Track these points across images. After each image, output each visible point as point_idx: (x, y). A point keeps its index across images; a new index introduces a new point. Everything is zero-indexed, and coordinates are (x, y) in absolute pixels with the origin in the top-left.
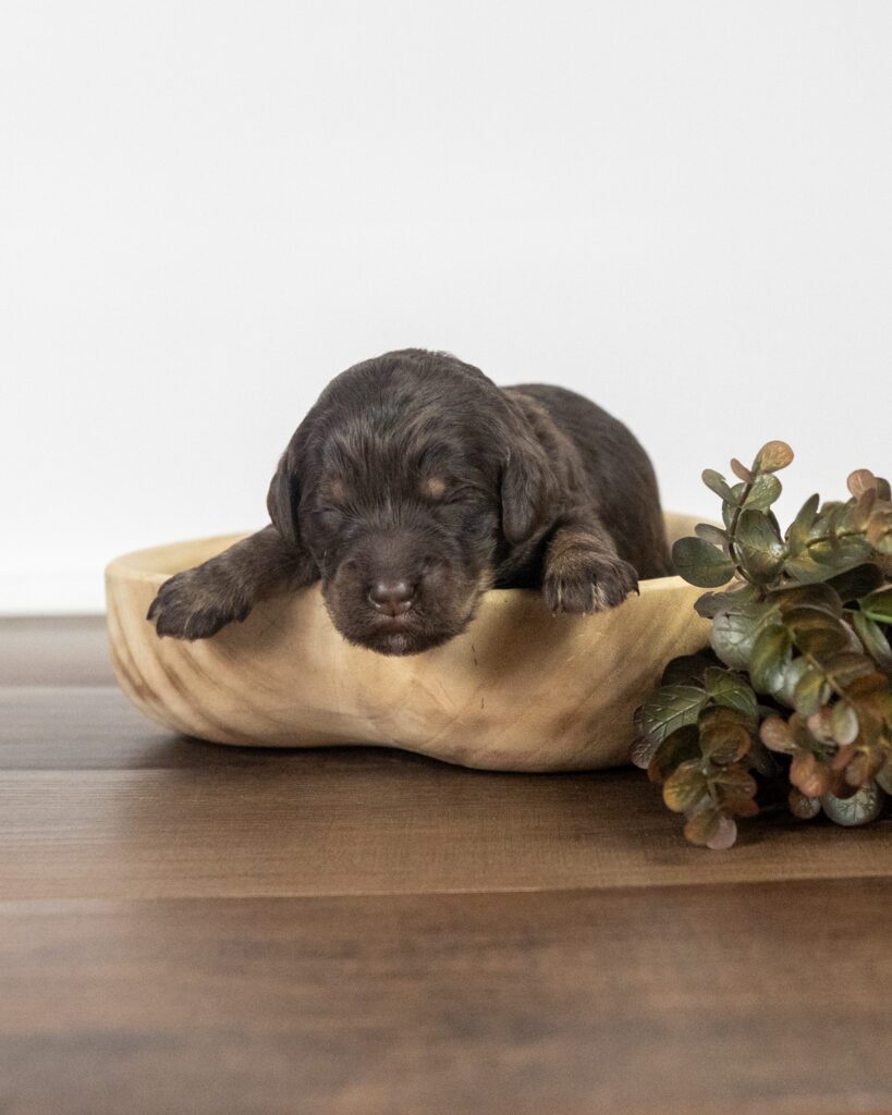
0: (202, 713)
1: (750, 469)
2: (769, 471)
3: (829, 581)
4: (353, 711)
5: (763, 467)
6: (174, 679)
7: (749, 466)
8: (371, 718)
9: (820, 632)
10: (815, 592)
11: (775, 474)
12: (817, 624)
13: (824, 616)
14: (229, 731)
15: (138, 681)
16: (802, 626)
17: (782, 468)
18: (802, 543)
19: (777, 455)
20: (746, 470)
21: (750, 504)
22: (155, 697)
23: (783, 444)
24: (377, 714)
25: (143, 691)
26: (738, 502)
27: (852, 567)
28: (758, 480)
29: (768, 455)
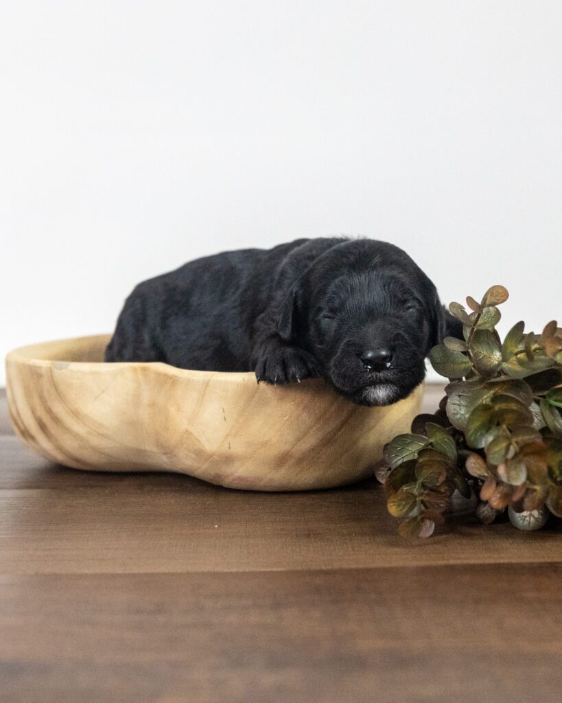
0: (60, 448)
1: (480, 303)
2: (493, 305)
3: (525, 379)
4: (154, 449)
5: (488, 302)
6: (43, 427)
7: (479, 301)
8: (165, 454)
9: (512, 411)
10: (515, 384)
11: (497, 306)
12: (513, 406)
13: (518, 402)
14: (77, 460)
15: (22, 427)
16: (503, 406)
17: (501, 303)
18: (511, 353)
19: (498, 295)
20: (477, 303)
21: (480, 325)
22: (33, 438)
23: (502, 287)
24: (168, 452)
25: (25, 433)
26: (473, 324)
27: (541, 370)
28: (485, 310)
29: (492, 295)
